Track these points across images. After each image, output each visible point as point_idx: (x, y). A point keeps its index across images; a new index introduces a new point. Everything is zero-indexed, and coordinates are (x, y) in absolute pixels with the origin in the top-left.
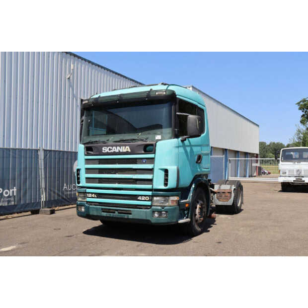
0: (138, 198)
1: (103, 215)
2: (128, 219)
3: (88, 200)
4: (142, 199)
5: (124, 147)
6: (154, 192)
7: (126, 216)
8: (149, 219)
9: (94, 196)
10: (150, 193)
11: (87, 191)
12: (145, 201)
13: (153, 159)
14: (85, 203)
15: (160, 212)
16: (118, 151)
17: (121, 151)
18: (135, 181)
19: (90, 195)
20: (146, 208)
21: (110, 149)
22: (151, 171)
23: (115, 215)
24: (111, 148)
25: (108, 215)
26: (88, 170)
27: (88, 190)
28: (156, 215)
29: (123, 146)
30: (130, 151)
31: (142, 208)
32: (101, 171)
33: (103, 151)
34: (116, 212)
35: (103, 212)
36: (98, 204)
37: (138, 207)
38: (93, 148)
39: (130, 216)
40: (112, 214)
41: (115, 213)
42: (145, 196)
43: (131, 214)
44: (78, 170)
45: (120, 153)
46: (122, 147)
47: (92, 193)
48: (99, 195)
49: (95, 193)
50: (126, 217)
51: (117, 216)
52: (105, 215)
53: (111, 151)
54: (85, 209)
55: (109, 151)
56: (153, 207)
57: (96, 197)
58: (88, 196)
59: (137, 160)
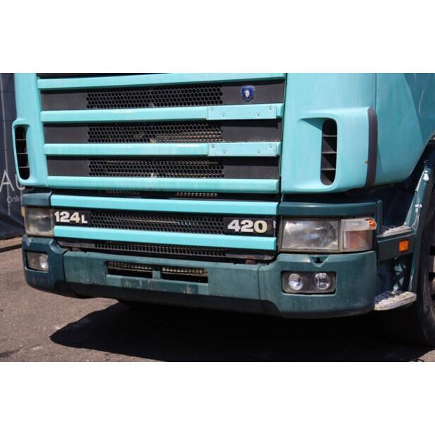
0: (230, 227)
1: (110, 284)
2: (197, 297)
3: (59, 231)
4: (244, 229)
6: (284, 204)
7: (187, 288)
8: (270, 298)
9: (77, 220)
10: (270, 208)
11: (53, 204)
12: (255, 234)
13: (280, 81)
14: (50, 241)
15: (307, 275)
18: (216, 166)
19: (64, 217)
20: (257, 262)
22: (272, 128)
23: (153, 284)
25: (128, 285)
26: (54, 131)
27: (57, 200)
28: (295, 285)
31: (243, 261)
32: (99, 132)
34: (156, 274)
35: (112, 272)
36: (93, 246)
37: (228, 256)
39: (204, 289)
40: (140, 279)
41: (150, 276)
42: (254, 217)
43: (205, 280)
44: (22, 130)
47: (71, 210)
48: (97, 217)
49: (81, 210)
50: (189, 291)
52: (118, 284)
54: (49, 261)
56: (282, 257)
57: (84, 221)
58: (58, 220)
59: (223, 89)
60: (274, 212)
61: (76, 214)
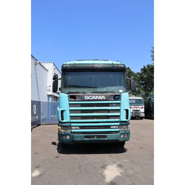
0: (111, 127)
1: (85, 140)
2: (104, 140)
3: (73, 131)
4: (114, 128)
5: (101, 96)
6: (121, 123)
7: (102, 139)
8: (118, 139)
9: (77, 128)
10: (118, 124)
12: (116, 128)
13: (120, 103)
14: (70, 133)
15: (124, 134)
16: (96, 99)
17: (99, 98)
18: (108, 117)
19: (74, 128)
20: (115, 133)
21: (90, 98)
22: (118, 111)
24: (91, 97)
25: (89, 140)
26: (71, 111)
27: (72, 124)
28: (122, 136)
29: (100, 95)
30: (105, 99)
31: (113, 133)
32: (83, 111)
33: (85, 99)
34: (95, 137)
35: (85, 138)
36: (81, 133)
37: (110, 132)
38: (76, 96)
39: (106, 139)
40: (92, 138)
41: (94, 138)
42: (115, 125)
43: (106, 137)
45: (98, 100)
46: (99, 96)
47: (76, 126)
48: (82, 127)
49: (78, 126)
50: (103, 140)
51: (96, 140)
52: (87, 140)
53: (91, 99)
54: (70, 137)
55: (90, 99)
56: (120, 132)
57: (79, 128)
58: (72, 128)
59: (110, 104)
61: (77, 127)
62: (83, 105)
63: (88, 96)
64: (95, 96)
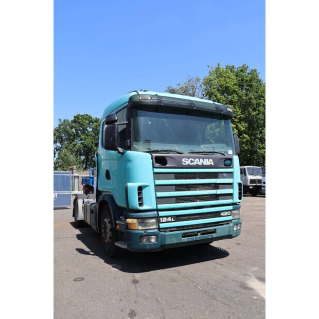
0: (221, 215)
1: (183, 241)
3: (162, 226)
4: (225, 215)
5: (207, 160)
8: (231, 234)
9: (170, 220)
11: (160, 215)
12: (228, 216)
13: (232, 173)
14: (157, 230)
16: (201, 164)
17: (205, 164)
18: (216, 197)
19: (165, 220)
20: (227, 224)
21: (192, 162)
22: (231, 185)
23: (199, 238)
24: (193, 160)
25: (190, 240)
27: (161, 213)
28: (235, 228)
29: (206, 158)
30: (213, 164)
31: (223, 225)
33: (183, 163)
34: (199, 234)
35: (183, 237)
36: (176, 229)
37: (220, 223)
39: (214, 235)
40: (194, 237)
41: (197, 235)
42: (227, 211)
43: (214, 232)
45: (203, 167)
46: (205, 160)
47: (167, 217)
48: (178, 218)
49: (171, 216)
50: (210, 237)
51: (200, 239)
52: (187, 241)
53: (193, 164)
54: (157, 239)
55: (190, 164)
56: (233, 221)
57: (173, 220)
58: (161, 221)
59: (219, 174)
60: (232, 209)
61: (170, 218)
62: (178, 176)
63: (187, 159)
64: (199, 158)
